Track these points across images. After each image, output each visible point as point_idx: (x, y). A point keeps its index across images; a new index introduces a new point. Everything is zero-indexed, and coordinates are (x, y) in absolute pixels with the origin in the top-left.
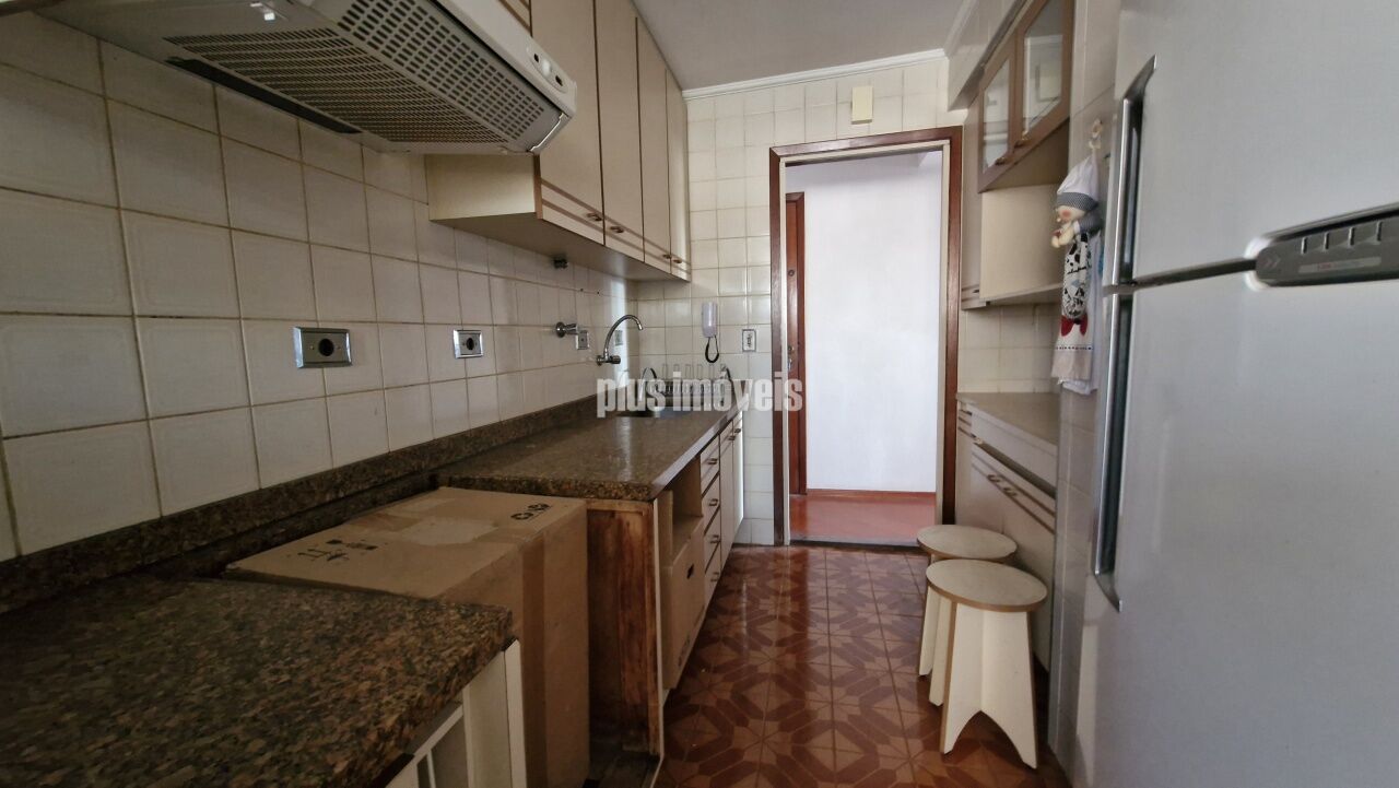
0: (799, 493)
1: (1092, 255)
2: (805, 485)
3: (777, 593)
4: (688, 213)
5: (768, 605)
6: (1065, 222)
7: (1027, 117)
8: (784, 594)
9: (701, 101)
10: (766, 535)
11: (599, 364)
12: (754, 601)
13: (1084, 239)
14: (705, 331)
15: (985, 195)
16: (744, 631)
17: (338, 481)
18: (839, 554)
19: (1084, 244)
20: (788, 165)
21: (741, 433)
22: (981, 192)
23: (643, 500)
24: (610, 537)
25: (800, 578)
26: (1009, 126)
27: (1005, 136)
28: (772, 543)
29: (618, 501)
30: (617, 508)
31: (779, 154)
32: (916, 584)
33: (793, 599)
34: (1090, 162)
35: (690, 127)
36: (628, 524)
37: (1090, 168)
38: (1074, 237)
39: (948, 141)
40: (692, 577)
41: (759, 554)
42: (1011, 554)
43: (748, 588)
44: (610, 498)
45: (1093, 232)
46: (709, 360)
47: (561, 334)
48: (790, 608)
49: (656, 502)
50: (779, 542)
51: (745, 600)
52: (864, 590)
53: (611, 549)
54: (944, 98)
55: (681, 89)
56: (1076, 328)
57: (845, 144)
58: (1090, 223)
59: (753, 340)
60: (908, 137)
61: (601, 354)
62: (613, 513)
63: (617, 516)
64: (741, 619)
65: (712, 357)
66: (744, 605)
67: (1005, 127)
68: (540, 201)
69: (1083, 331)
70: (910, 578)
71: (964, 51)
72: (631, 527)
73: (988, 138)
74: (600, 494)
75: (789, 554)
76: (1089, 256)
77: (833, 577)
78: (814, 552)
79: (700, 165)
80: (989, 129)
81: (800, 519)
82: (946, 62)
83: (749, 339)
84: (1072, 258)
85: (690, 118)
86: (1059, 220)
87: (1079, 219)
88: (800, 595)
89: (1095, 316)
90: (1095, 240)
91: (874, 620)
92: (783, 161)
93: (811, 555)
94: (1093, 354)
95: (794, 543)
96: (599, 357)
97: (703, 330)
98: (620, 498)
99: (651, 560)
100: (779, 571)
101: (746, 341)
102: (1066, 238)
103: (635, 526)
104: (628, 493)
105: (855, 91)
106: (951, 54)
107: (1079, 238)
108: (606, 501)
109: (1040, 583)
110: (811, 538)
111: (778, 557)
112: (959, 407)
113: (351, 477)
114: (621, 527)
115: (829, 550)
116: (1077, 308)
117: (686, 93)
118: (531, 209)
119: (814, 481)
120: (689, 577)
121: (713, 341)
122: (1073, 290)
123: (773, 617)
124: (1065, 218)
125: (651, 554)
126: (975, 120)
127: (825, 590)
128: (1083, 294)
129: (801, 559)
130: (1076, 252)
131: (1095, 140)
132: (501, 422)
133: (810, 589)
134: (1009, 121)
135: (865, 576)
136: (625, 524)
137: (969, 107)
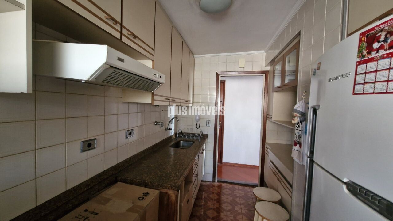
0: (220, 163)
1: (303, 127)
2: (222, 161)
3: (212, 199)
4: (193, 87)
5: (209, 204)
6: (296, 117)
7: (286, 70)
8: (215, 200)
9: (198, 58)
10: (210, 179)
11: (166, 130)
12: (206, 202)
13: (301, 122)
14: (196, 120)
15: (274, 93)
16: (202, 213)
17: (89, 183)
18: (230, 186)
19: (301, 124)
20: (221, 76)
21: (205, 151)
22: (273, 92)
23: (176, 191)
24: (166, 199)
25: (219, 194)
26: (281, 72)
27: (280, 74)
28: (212, 181)
29: (168, 190)
30: (168, 192)
31: (219, 74)
32: (252, 198)
33: (217, 202)
34: (302, 102)
35: (195, 65)
36: (171, 196)
37: (302, 104)
38: (298, 121)
39: (265, 74)
40: (188, 203)
41: (208, 185)
42: (279, 200)
43: (205, 197)
44: (166, 189)
45: (303, 121)
46: (197, 128)
47: (156, 125)
48: (217, 205)
49: (179, 191)
50: (214, 181)
51: (203, 202)
52: (237, 200)
53: (166, 202)
54: (264, 64)
55: (193, 55)
56: (298, 145)
57: (237, 73)
58: (302, 119)
59: (209, 123)
60: (254, 72)
61: (167, 127)
62: (167, 193)
63: (168, 194)
64: (202, 209)
65: (198, 127)
66: (203, 204)
67: (280, 72)
68: (153, 100)
69: (300, 147)
70: (251, 196)
71: (270, 51)
72: (172, 197)
73: (276, 74)
74: (164, 187)
75: (217, 185)
76: (302, 128)
77: (229, 195)
78: (224, 185)
79: (197, 75)
80: (276, 72)
81: (220, 172)
82: (265, 54)
83: (208, 123)
84: (297, 126)
85: (195, 62)
86: (294, 116)
87: (299, 117)
88: (219, 201)
89: (303, 145)
90: (304, 123)
91: (240, 211)
92: (220, 75)
93: (223, 186)
94: (303, 155)
95: (218, 181)
96: (166, 128)
97: (196, 119)
98: (170, 189)
99: (177, 208)
100: (213, 192)
101: (207, 123)
102: (296, 122)
103: (173, 197)
104: (172, 188)
105: (240, 59)
106: (266, 52)
107: (299, 122)
108: (166, 190)
109: (287, 213)
110: (223, 180)
111: (213, 186)
112: (266, 147)
113: (93, 181)
114: (169, 196)
115: (228, 184)
116: (299, 140)
117: (195, 56)
118: (151, 102)
119: (224, 160)
120: (187, 203)
121: (198, 123)
122: (298, 135)
123: (211, 209)
124: (296, 116)
125: (177, 206)
126: (272, 69)
127: (226, 199)
128: (300, 137)
129: (220, 187)
130: (298, 125)
131: (304, 96)
132: (137, 154)
133: (222, 199)
134: (282, 70)
135: (238, 195)
136: (170, 196)
137: (270, 66)
